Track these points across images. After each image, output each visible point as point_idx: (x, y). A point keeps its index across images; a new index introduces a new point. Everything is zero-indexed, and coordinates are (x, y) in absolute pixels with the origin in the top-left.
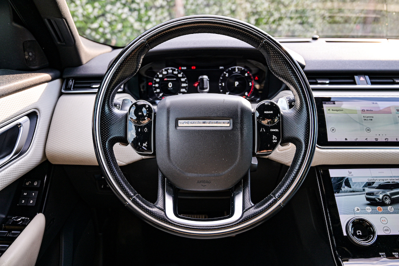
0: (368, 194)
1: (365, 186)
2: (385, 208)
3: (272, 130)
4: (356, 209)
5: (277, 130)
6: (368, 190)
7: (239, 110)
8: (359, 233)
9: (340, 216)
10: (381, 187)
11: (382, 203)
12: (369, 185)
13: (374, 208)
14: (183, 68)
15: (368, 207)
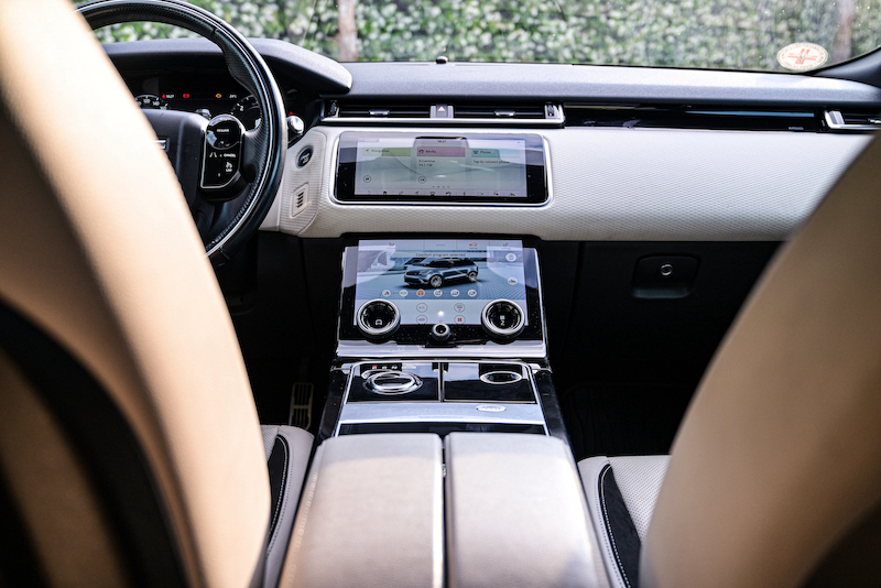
0: (408, 274)
1: (409, 263)
2: (429, 291)
3: (225, 155)
4: (384, 293)
5: (233, 155)
6: (411, 268)
7: (181, 127)
8: (379, 322)
9: (356, 301)
10: (434, 264)
11: (428, 286)
12: (416, 261)
13: (412, 291)
14: (168, 96)
15: (405, 291)
